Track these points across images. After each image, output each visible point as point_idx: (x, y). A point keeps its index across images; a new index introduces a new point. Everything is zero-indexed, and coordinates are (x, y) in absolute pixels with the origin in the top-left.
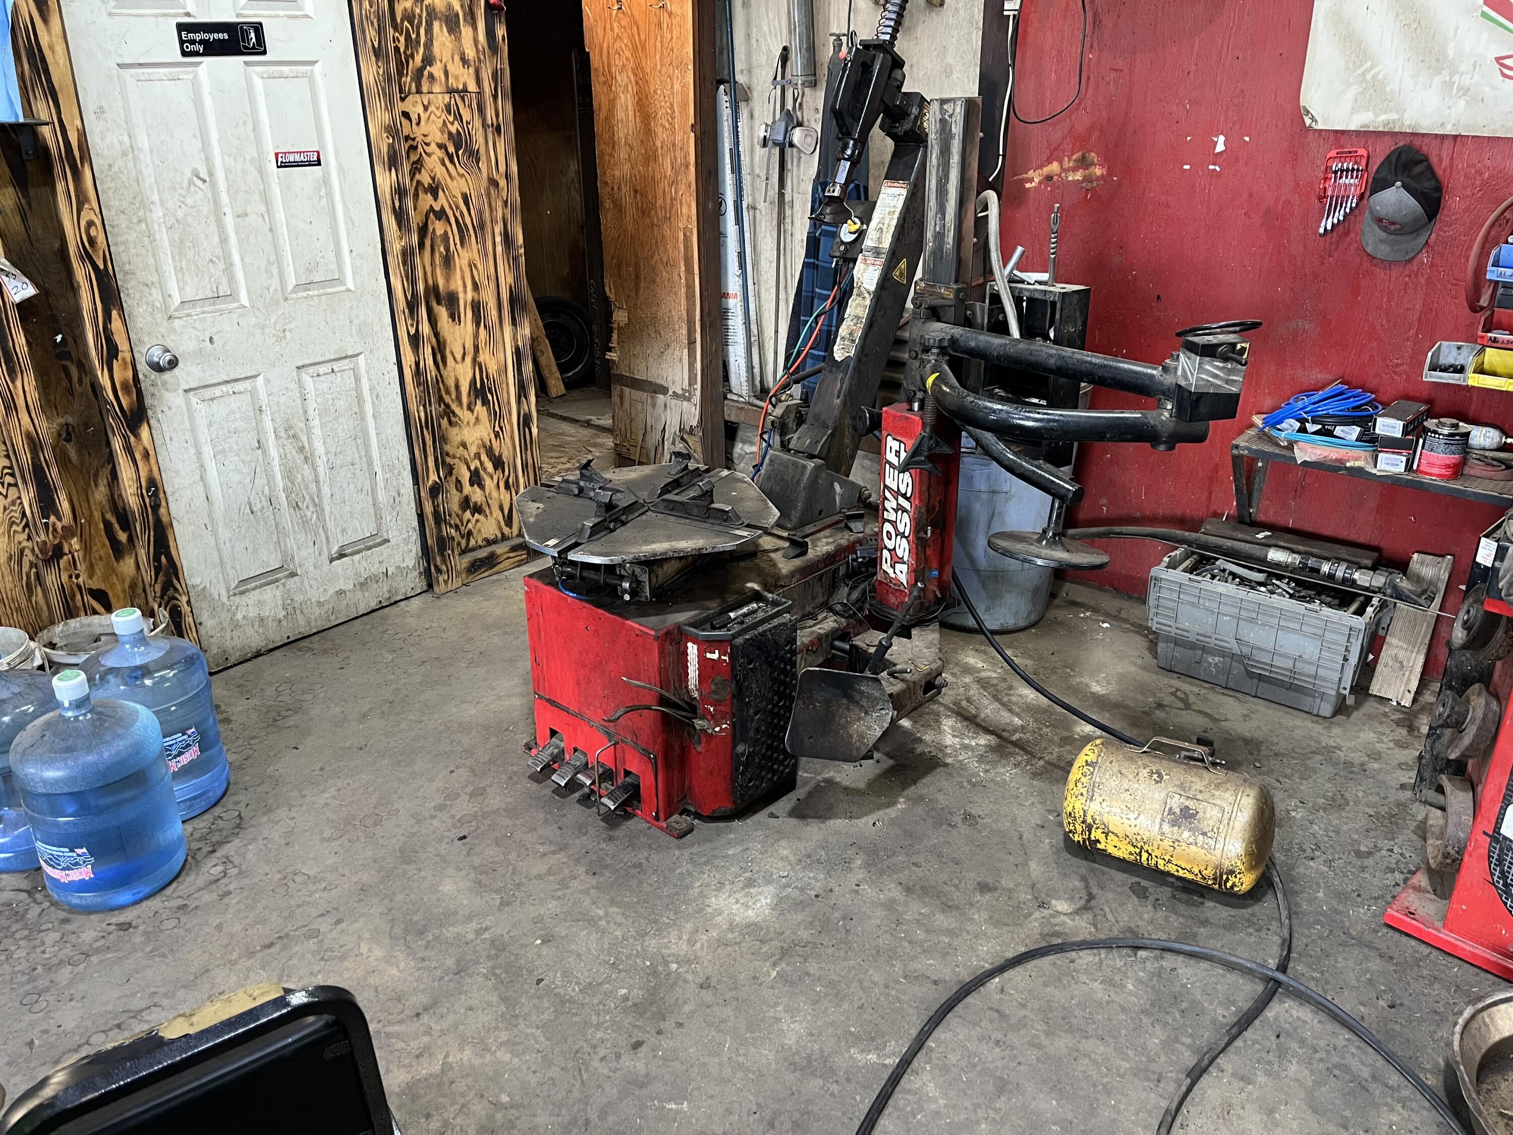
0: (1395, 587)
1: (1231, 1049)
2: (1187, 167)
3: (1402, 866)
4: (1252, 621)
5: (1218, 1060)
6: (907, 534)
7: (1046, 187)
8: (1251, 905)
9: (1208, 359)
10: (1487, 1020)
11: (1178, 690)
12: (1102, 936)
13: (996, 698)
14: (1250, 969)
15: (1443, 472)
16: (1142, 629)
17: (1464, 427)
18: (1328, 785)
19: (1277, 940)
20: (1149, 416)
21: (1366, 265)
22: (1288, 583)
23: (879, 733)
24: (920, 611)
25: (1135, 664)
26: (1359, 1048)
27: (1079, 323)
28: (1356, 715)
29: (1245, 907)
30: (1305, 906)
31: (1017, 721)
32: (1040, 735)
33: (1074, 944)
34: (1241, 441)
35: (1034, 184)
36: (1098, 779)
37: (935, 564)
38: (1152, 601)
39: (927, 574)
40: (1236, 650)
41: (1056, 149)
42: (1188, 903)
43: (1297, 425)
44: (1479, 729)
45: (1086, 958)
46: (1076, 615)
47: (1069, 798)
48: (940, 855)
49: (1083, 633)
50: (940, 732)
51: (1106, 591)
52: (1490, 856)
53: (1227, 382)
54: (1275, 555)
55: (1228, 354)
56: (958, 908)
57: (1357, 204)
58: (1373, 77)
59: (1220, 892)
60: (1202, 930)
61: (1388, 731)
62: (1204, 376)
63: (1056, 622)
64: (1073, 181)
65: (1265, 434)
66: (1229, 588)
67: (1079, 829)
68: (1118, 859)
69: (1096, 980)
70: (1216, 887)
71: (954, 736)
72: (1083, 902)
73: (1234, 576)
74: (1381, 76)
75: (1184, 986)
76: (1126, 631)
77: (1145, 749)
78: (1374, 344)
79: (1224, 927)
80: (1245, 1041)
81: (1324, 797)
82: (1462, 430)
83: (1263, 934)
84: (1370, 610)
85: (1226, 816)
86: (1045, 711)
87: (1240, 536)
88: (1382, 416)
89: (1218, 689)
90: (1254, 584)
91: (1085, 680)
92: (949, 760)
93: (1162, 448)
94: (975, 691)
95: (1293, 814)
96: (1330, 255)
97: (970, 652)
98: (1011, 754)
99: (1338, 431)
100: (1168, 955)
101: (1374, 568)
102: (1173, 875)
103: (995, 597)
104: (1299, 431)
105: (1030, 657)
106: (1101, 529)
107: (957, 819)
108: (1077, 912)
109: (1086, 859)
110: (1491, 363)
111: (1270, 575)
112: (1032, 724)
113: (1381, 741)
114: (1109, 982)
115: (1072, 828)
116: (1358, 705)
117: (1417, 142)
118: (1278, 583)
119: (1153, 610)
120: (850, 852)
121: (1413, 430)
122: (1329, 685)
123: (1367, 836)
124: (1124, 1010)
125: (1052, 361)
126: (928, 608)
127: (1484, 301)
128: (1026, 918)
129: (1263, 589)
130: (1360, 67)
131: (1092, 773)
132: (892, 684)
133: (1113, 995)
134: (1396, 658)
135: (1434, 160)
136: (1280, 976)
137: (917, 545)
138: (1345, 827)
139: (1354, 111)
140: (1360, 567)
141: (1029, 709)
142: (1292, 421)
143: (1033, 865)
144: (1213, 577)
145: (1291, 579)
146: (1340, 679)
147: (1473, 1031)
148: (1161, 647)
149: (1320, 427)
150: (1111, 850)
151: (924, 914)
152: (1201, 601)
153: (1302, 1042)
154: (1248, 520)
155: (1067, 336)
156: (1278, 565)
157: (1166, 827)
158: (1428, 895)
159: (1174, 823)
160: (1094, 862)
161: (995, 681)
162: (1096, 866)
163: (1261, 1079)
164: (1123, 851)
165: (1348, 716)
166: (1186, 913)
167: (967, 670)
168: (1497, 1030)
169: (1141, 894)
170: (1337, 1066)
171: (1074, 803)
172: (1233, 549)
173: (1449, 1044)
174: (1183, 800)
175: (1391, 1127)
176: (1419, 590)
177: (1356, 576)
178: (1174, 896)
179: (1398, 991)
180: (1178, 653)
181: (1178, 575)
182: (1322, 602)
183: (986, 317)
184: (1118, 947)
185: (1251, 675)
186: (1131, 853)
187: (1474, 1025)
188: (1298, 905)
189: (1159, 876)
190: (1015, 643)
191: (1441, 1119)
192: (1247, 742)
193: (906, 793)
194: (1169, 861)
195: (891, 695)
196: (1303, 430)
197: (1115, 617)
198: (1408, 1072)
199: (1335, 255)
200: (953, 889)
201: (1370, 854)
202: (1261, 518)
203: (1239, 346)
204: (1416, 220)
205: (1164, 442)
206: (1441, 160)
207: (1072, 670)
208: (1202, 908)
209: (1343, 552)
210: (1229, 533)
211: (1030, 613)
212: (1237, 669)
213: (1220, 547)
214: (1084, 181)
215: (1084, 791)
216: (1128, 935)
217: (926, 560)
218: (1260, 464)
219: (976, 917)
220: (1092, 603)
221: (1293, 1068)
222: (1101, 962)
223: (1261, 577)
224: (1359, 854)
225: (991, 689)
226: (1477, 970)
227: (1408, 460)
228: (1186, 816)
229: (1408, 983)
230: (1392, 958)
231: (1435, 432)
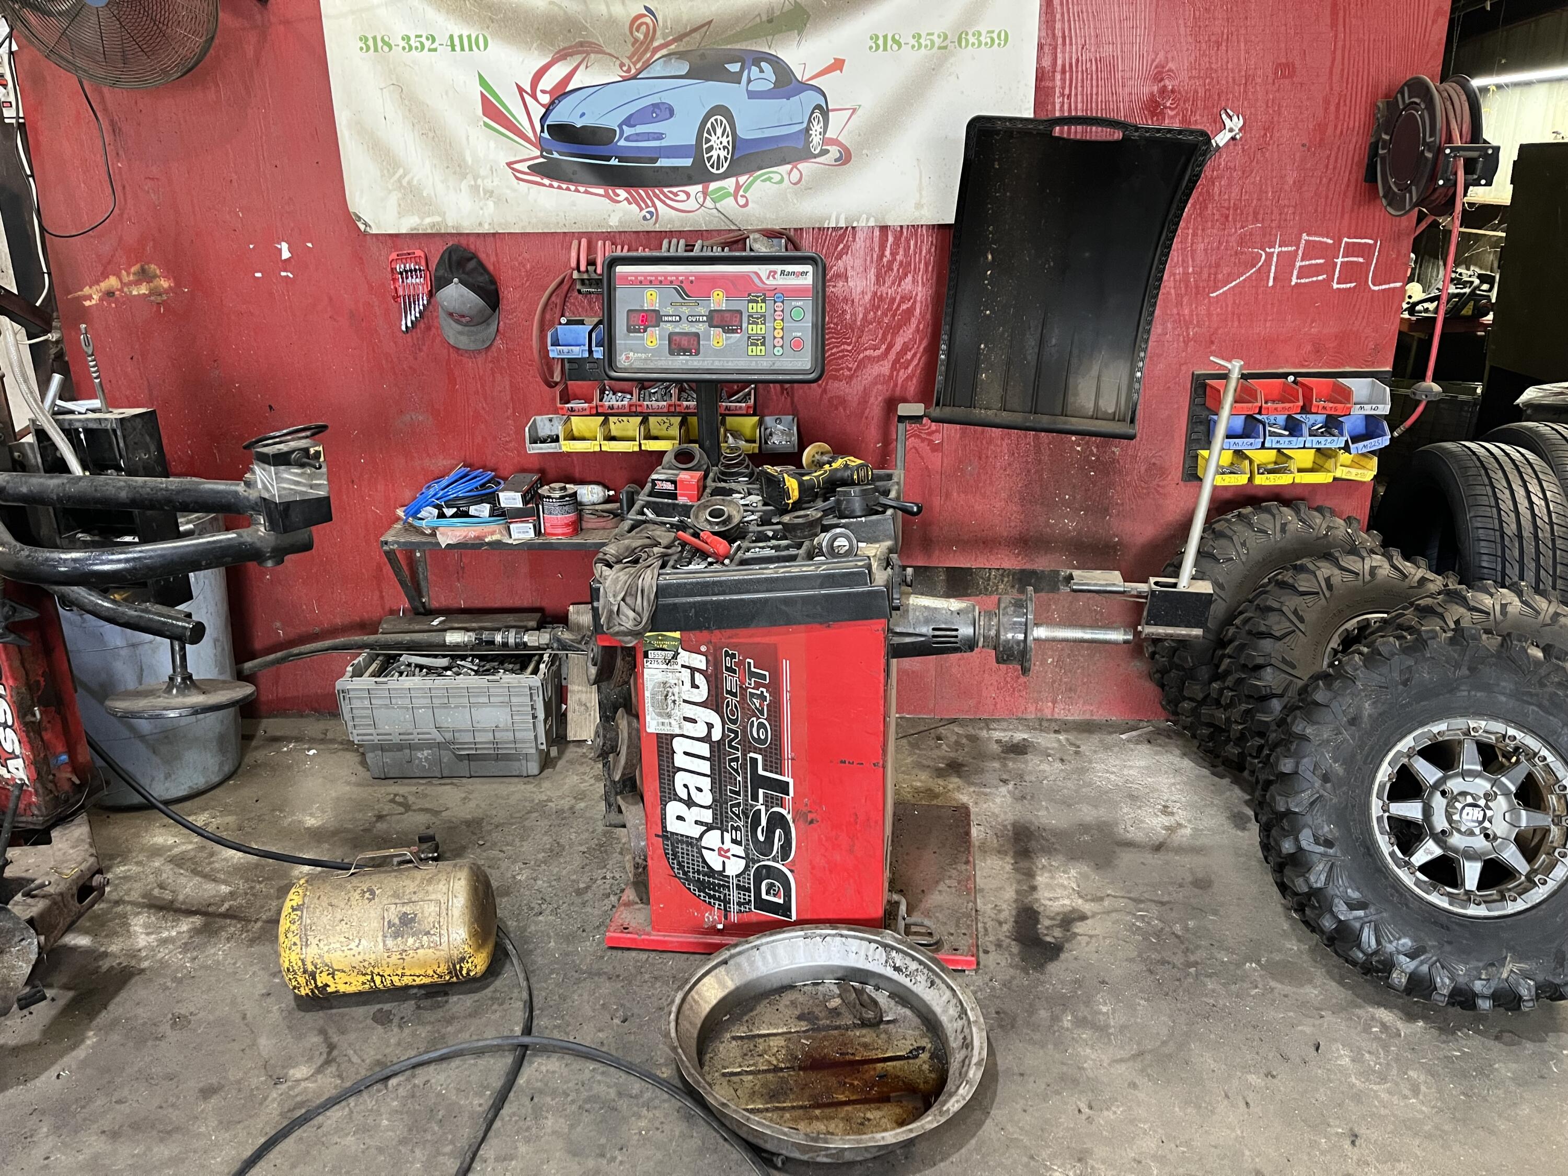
0: (559, 640)
1: (491, 1133)
2: (258, 275)
3: (615, 888)
4: (445, 706)
5: (481, 1152)
6: (10, 723)
7: (110, 304)
8: (492, 982)
9: (283, 467)
10: (696, 997)
11: (396, 795)
12: (348, 1084)
13: (195, 872)
14: (498, 1045)
15: (566, 530)
16: (349, 745)
17: (571, 488)
18: (545, 838)
19: (520, 1004)
20: (245, 535)
21: (454, 355)
22: (472, 662)
23: (27, 969)
24: (56, 808)
25: (348, 783)
26: (603, 1073)
27: (153, 448)
28: (561, 764)
29: (488, 986)
30: (540, 960)
31: (224, 889)
32: (253, 895)
33: (318, 1107)
34: (389, 537)
35: (94, 302)
36: (309, 921)
37: (60, 747)
38: (347, 716)
39: (52, 762)
40: (440, 739)
41: (109, 262)
42: (433, 1008)
43: (436, 512)
44: (628, 747)
45: (336, 1114)
46: (278, 752)
47: (283, 954)
48: (149, 1078)
49: (290, 767)
50: (129, 934)
51: (308, 716)
52: (667, 854)
53: (311, 487)
54: (453, 638)
55: (305, 459)
56: (177, 1129)
57: (429, 302)
58: (409, 183)
59: (459, 983)
60: (449, 1029)
61: (588, 769)
62: (285, 486)
63: (256, 766)
64: (139, 295)
65: (411, 525)
66: (416, 682)
67: (302, 981)
68: (355, 994)
69: (348, 1134)
70: (454, 979)
71: (148, 934)
72: (325, 1056)
73: (421, 667)
74: (415, 182)
75: (439, 1094)
76: (336, 751)
77: (352, 871)
78: (483, 426)
79: (470, 1015)
80: (503, 1120)
81: (544, 851)
82: (570, 492)
83: (506, 1006)
84: (542, 666)
85: (444, 907)
86: (257, 866)
87: (417, 627)
88: (502, 491)
89: (435, 781)
90: (440, 670)
91: (299, 816)
92: (145, 964)
93: (270, 564)
94: (168, 873)
95: (519, 877)
96: (420, 350)
97: (157, 831)
98: (222, 928)
99: (473, 510)
100: (419, 1071)
101: (538, 628)
102: (412, 987)
103: (171, 761)
104: (438, 517)
105: (231, 813)
106: (279, 654)
107: (166, 1028)
108: (320, 1070)
109: (322, 1008)
110: (579, 430)
111: (453, 657)
112: (242, 885)
113: (584, 781)
114: (364, 1129)
115: (294, 983)
116: (561, 753)
117: (463, 242)
118: (462, 663)
119: (350, 724)
120: (32, 1122)
121: (531, 499)
122: (528, 745)
123: (583, 873)
124: (380, 1150)
125: (123, 494)
126: (66, 801)
127: (557, 377)
128: (261, 1104)
129: (449, 673)
130: (394, 173)
131: (301, 917)
132: (30, 906)
133: (368, 1141)
134: (580, 703)
135: (482, 256)
136: (526, 1040)
137: (27, 733)
138: (564, 872)
139: (401, 215)
140: (527, 630)
141: (239, 870)
142: (430, 508)
143: (263, 1041)
144: (401, 674)
145: (474, 656)
146: (536, 737)
147: (687, 1013)
148: (370, 757)
149: (455, 510)
150: (342, 988)
151: (137, 1155)
152: (393, 701)
153: (554, 1093)
154: (422, 610)
155: (141, 464)
156: (457, 647)
157: (390, 943)
158: (637, 906)
159: (396, 935)
160: (331, 1008)
161: (192, 853)
162: (334, 1011)
163: (523, 1149)
164: (355, 984)
165: (554, 767)
166: (432, 1020)
167: (156, 852)
168: (706, 1002)
169: (383, 1019)
170: (588, 1100)
171: (290, 957)
172: (413, 641)
173: (667, 1035)
174: (399, 908)
175: (640, 1133)
176: (579, 637)
177: (526, 639)
178: (419, 1007)
179: (628, 1005)
180: (388, 758)
181: (366, 681)
182: (505, 670)
183: (39, 456)
184: (367, 1087)
185: (460, 758)
186: (364, 983)
187: (686, 1006)
188: (534, 963)
189: (400, 993)
190: (213, 803)
191: (680, 1104)
192: (468, 823)
193: (95, 1023)
194: (403, 974)
195: (31, 922)
196: (442, 515)
197: (322, 741)
198: (646, 1076)
199: (425, 348)
200: (170, 1110)
201: (588, 888)
202: (435, 604)
203: (312, 451)
204: (481, 311)
205: (270, 558)
206: (488, 257)
207: (281, 811)
208: (447, 1007)
209: (510, 619)
210: (406, 627)
211: (221, 765)
212: (446, 756)
213: (401, 643)
214: (151, 294)
215: (296, 939)
216: (378, 1069)
217: (46, 746)
218: (418, 554)
219: (203, 1129)
220: (295, 733)
221: (550, 1122)
222: (351, 1112)
223: (444, 662)
224: (579, 892)
225: (189, 864)
226: (686, 956)
227: (535, 526)
228: (406, 923)
229: (635, 993)
230: (618, 976)
231: (549, 497)
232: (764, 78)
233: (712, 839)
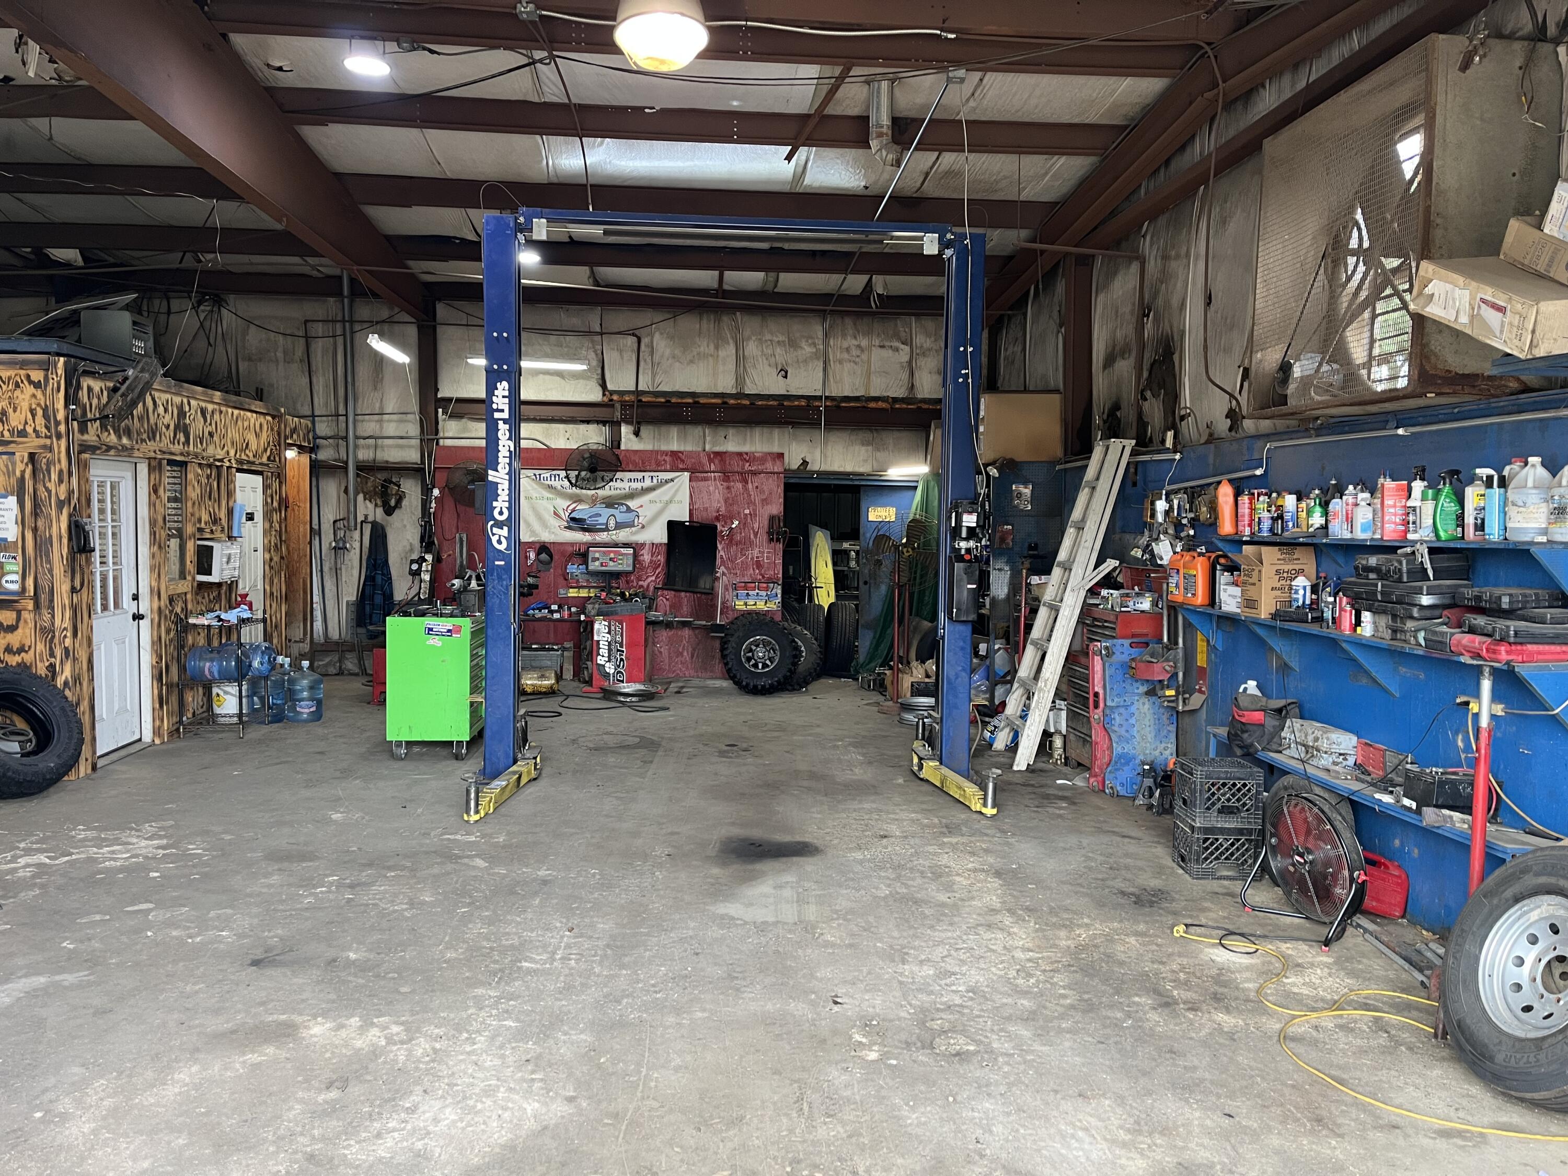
57: (536, 558)
58: (533, 530)
74: (537, 531)
117: (546, 544)
130: (529, 527)
135: (549, 548)
139: (533, 538)
204: (549, 561)
206: (552, 548)
232: (624, 508)
233: (607, 665)
